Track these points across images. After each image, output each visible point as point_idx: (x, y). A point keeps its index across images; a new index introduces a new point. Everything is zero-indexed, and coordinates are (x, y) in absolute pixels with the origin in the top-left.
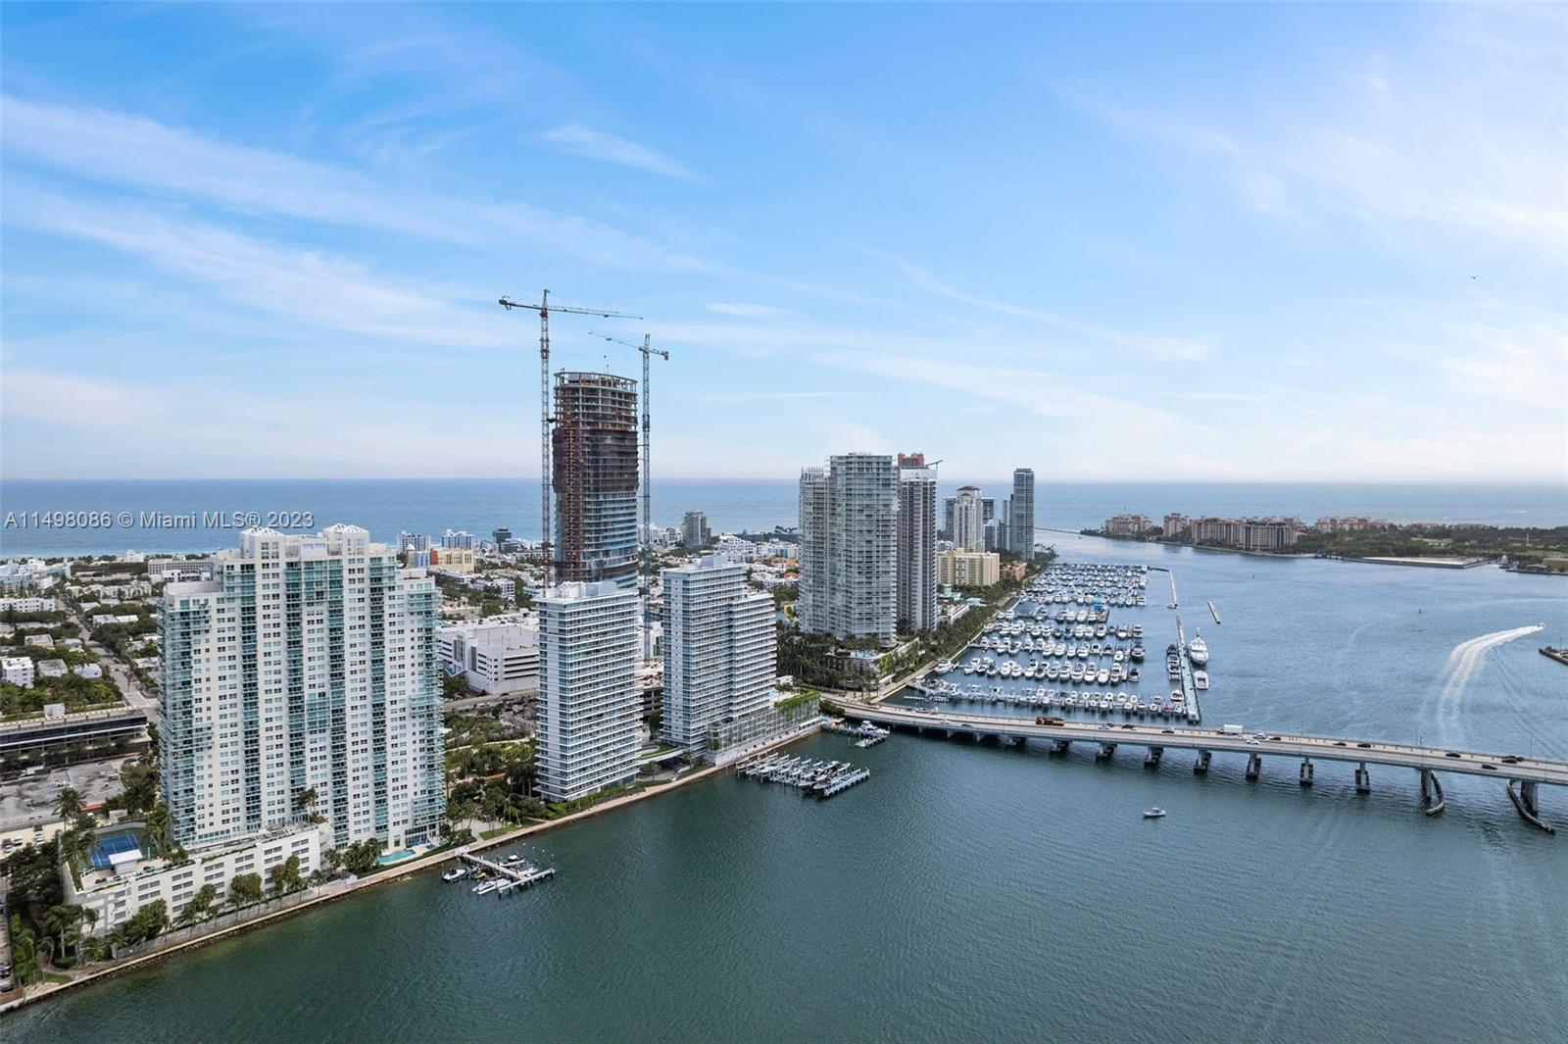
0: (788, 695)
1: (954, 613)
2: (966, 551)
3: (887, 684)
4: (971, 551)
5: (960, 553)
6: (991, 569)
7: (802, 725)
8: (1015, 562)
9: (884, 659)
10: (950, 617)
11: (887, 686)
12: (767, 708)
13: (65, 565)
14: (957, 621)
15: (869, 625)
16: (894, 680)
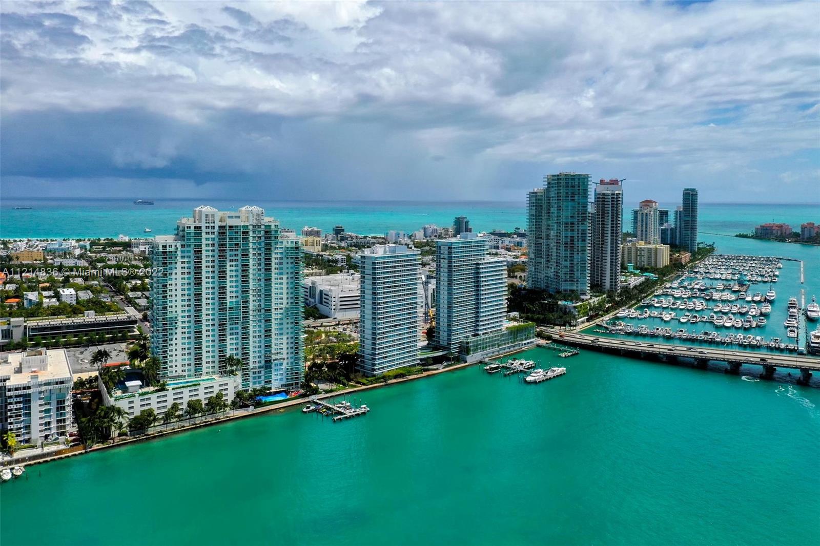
0: (516, 324)
1: (634, 281)
2: (645, 243)
3: (583, 322)
4: (650, 243)
5: (641, 245)
6: (664, 255)
7: (524, 342)
8: (682, 252)
9: (581, 306)
10: (630, 284)
11: (582, 324)
12: (501, 329)
13: (86, 243)
14: (635, 287)
15: (572, 285)
16: (588, 320)
